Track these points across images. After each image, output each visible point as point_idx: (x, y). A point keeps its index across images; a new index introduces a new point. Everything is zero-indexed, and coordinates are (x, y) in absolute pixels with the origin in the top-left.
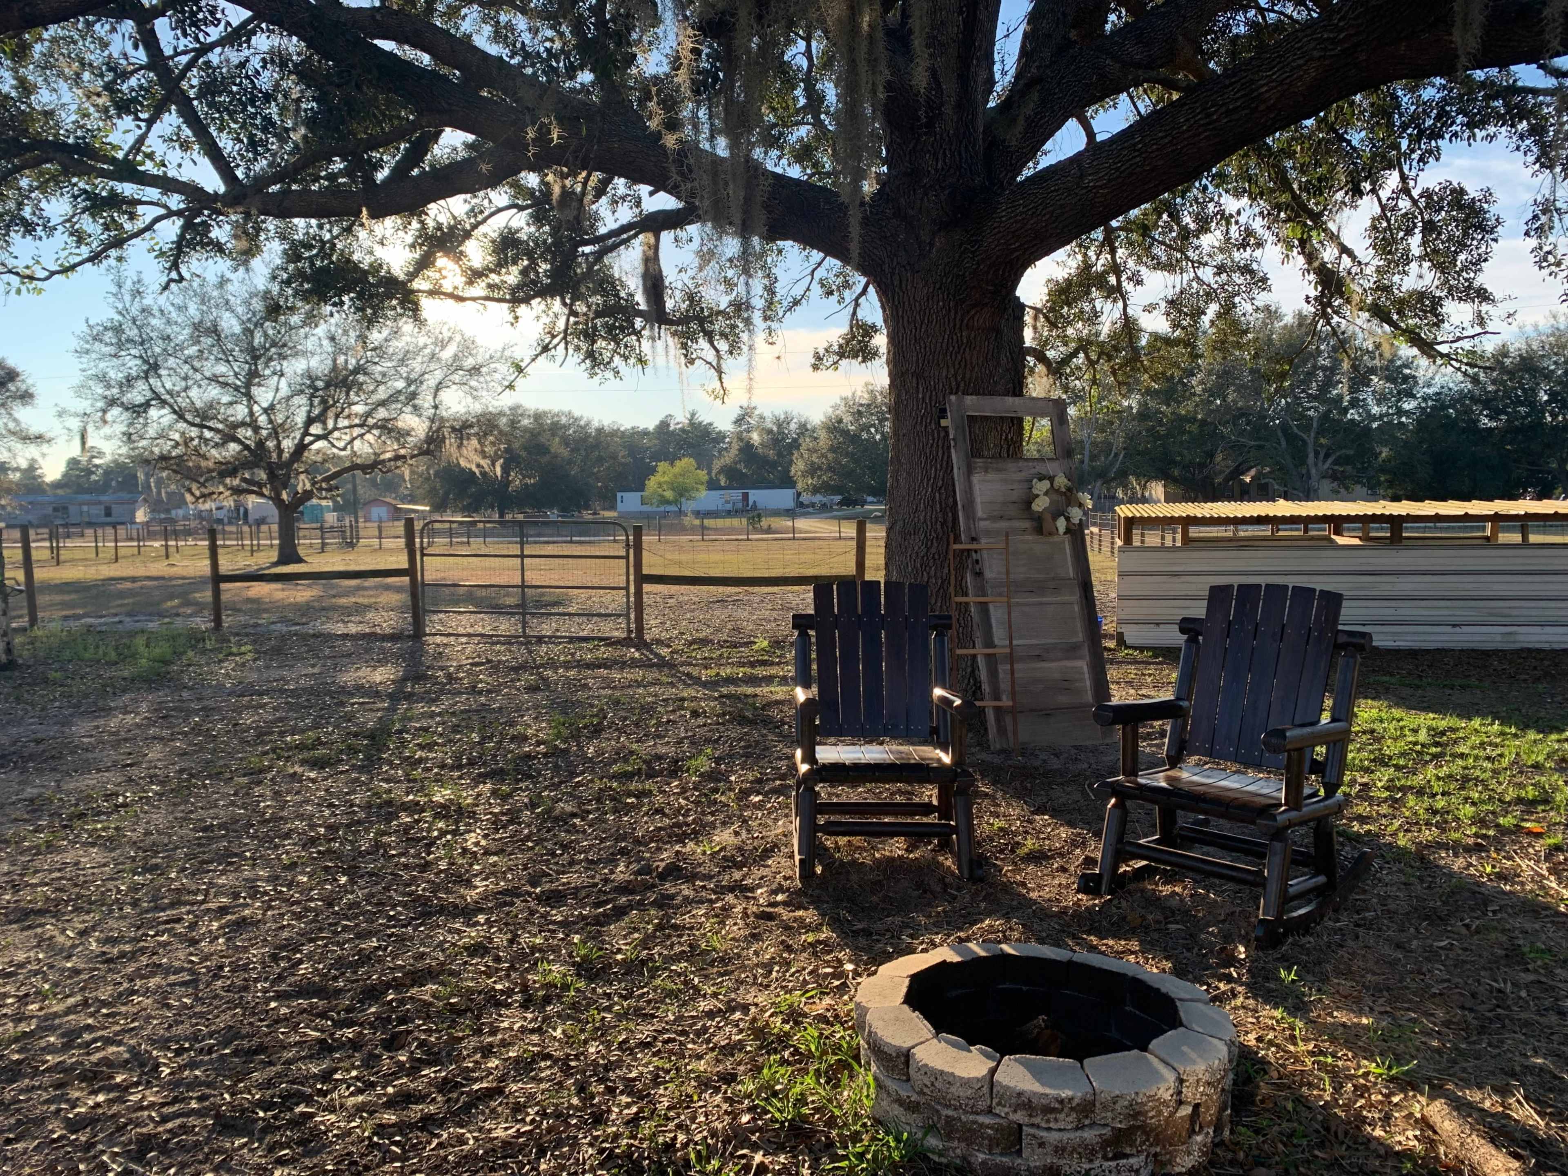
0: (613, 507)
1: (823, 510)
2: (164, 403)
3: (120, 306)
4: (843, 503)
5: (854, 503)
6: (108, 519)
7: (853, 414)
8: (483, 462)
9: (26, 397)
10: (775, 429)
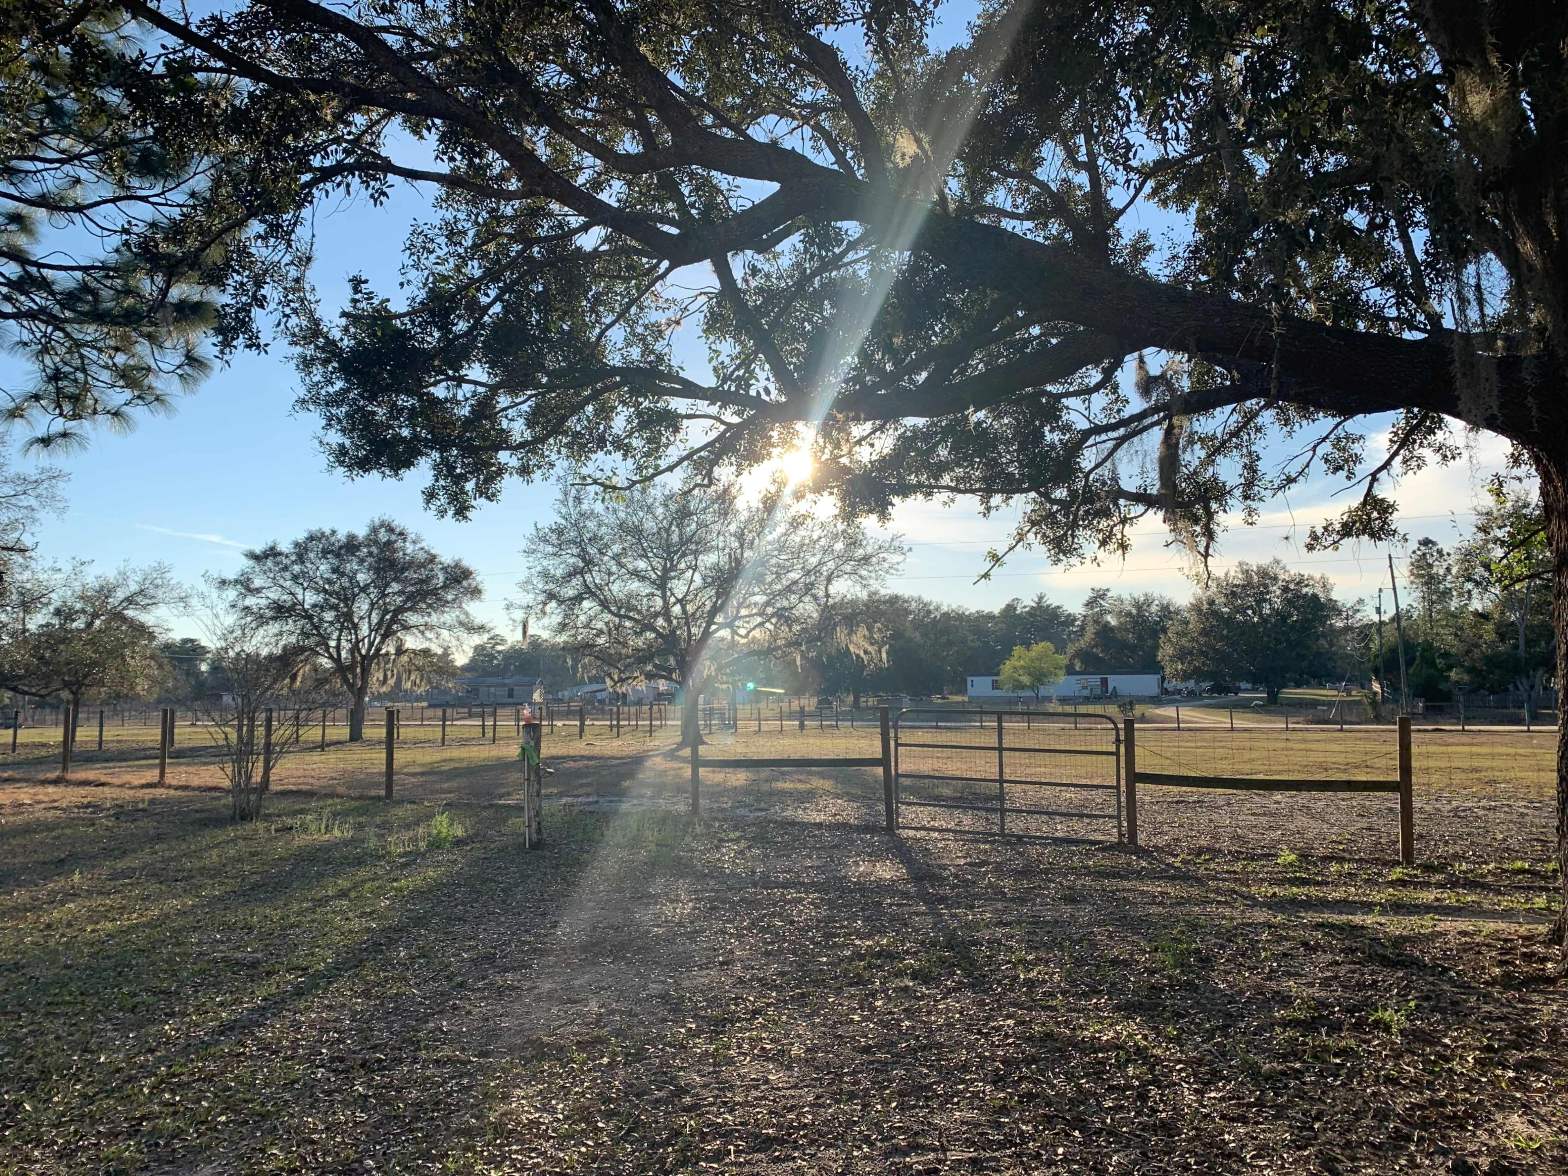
0: (962, 691)
1: (1191, 698)
2: (594, 594)
3: (563, 510)
4: (1212, 690)
5: (1227, 690)
6: (510, 700)
7: (1226, 596)
8: (870, 649)
9: (476, 592)
10: (1134, 611)
